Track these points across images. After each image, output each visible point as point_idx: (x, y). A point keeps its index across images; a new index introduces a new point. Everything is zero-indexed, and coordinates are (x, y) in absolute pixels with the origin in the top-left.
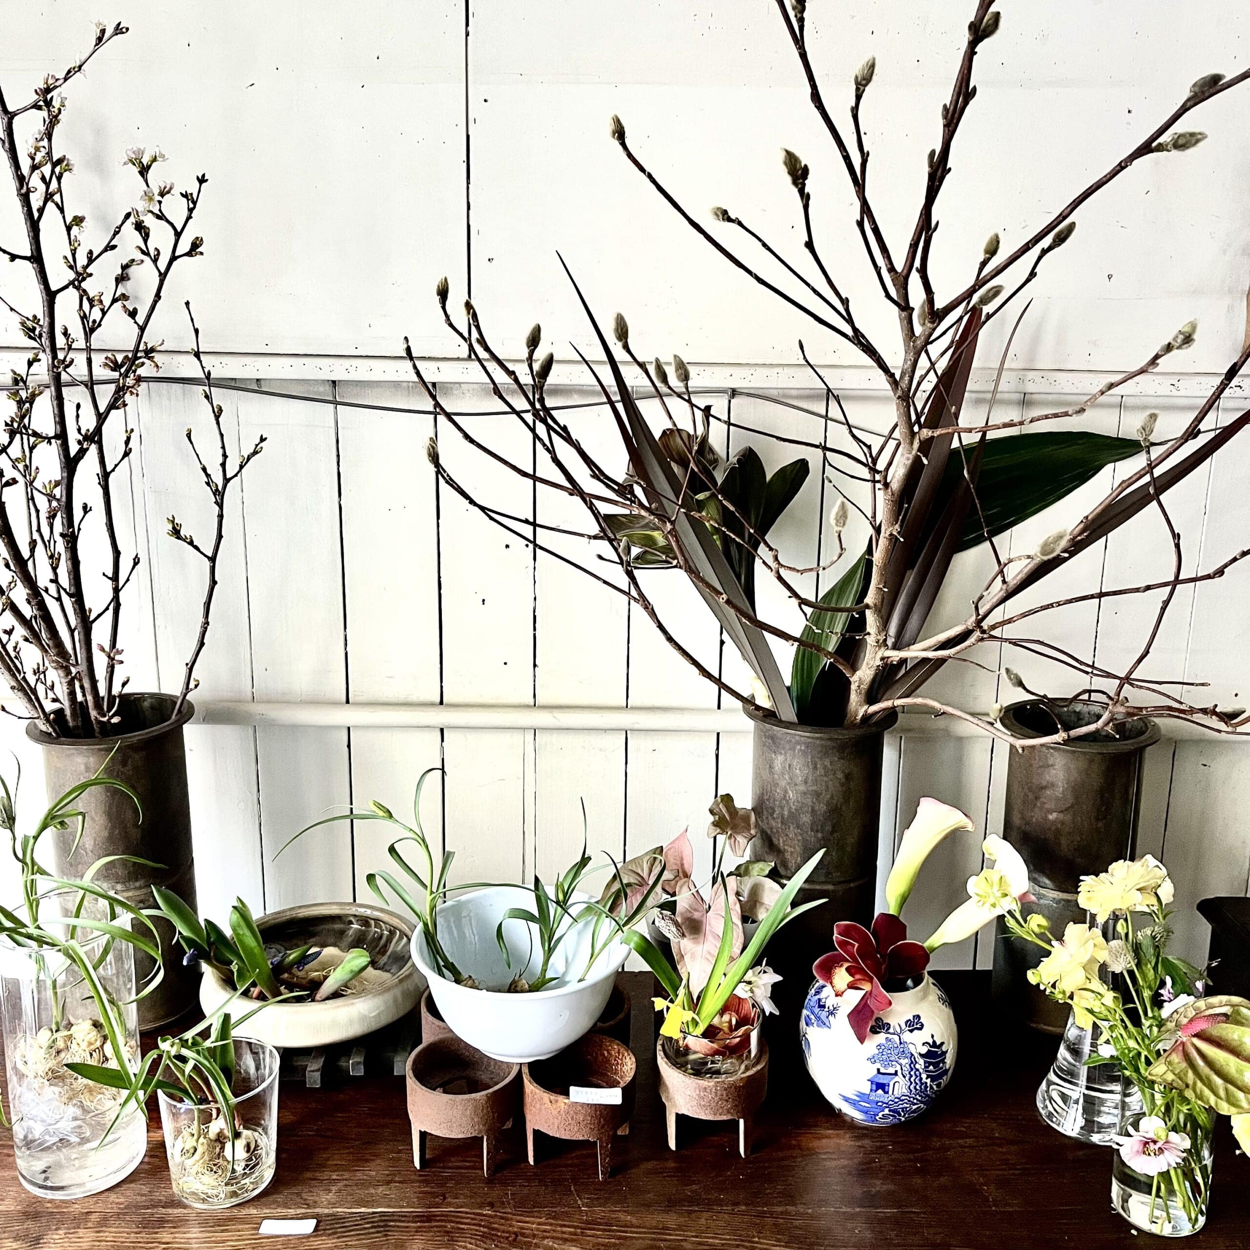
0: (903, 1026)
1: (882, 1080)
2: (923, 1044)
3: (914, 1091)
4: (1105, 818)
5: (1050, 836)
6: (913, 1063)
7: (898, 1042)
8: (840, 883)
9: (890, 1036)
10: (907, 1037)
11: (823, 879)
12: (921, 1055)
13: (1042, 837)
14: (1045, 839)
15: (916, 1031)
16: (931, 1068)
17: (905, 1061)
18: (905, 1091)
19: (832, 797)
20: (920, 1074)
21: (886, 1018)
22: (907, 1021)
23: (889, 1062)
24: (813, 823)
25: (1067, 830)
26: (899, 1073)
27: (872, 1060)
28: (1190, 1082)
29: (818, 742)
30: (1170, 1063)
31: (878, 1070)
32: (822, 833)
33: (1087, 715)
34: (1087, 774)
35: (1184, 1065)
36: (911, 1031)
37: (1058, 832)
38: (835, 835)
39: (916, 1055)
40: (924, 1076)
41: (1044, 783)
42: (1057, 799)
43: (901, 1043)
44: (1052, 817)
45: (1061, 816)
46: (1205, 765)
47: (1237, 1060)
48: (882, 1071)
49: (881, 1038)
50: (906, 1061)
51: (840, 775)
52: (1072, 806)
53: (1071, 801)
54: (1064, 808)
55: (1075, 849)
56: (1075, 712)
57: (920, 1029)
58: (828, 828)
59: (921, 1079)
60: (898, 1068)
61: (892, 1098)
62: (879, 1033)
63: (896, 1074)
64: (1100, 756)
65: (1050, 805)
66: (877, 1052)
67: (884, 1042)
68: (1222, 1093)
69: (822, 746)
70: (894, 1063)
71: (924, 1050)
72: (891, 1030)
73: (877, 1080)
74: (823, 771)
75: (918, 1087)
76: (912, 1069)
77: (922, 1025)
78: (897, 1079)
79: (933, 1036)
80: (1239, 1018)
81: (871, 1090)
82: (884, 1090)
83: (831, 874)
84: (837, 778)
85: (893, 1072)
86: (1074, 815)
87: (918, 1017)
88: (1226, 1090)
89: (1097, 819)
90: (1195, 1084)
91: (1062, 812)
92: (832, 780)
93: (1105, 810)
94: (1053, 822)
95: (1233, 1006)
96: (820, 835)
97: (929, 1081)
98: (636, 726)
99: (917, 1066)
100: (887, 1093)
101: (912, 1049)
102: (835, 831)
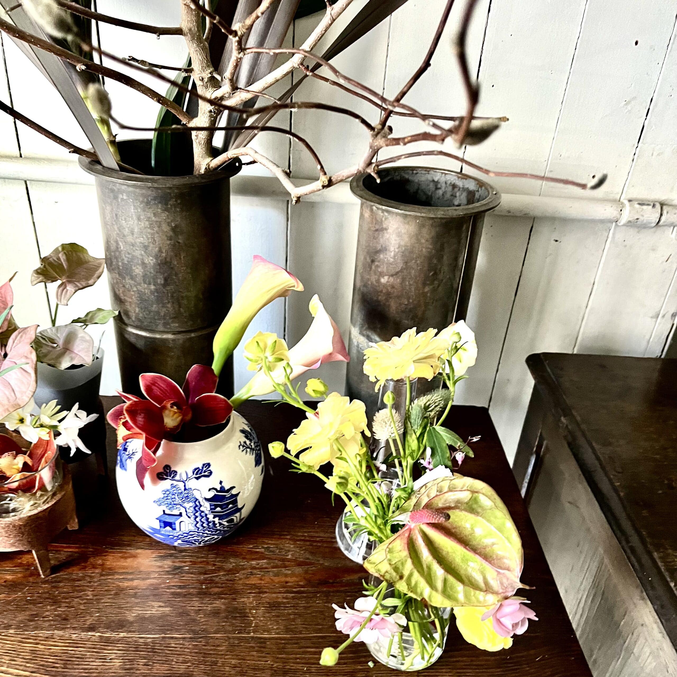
0: (190, 474)
1: (169, 519)
2: (210, 490)
3: (201, 528)
4: (432, 283)
5: (382, 298)
6: (197, 507)
7: (183, 488)
8: (180, 332)
9: (175, 483)
10: (192, 483)
11: (161, 328)
12: (207, 499)
13: (375, 298)
14: (378, 301)
15: (203, 478)
16: (218, 509)
17: (189, 505)
18: (193, 528)
19: (160, 251)
20: (206, 515)
21: (176, 465)
22: (195, 469)
23: (172, 505)
24: (145, 276)
25: (395, 294)
26: (184, 514)
27: (159, 502)
28: (406, 573)
29: (138, 190)
30: (391, 551)
31: (164, 511)
32: (154, 285)
33: (444, 185)
34: (418, 240)
35: (405, 553)
36: (197, 478)
37: (388, 294)
38: (168, 288)
39: (201, 500)
40: (211, 517)
41: (379, 247)
42: (390, 264)
43: (185, 489)
44: (384, 280)
45: (392, 279)
46: (556, 241)
47: (465, 550)
48: (167, 512)
49: (166, 484)
50: (191, 504)
51: (165, 228)
52: (401, 271)
53: (400, 265)
54: (393, 272)
55: (403, 312)
56: (433, 181)
57: (208, 476)
58: (160, 281)
59: (207, 519)
60: (183, 510)
61: (180, 533)
62: (166, 479)
63: (180, 515)
64: (431, 222)
65: (383, 268)
66: (162, 496)
67: (169, 487)
68: (439, 585)
69: (143, 195)
70: (178, 506)
71: (211, 494)
72: (177, 478)
73: (163, 519)
74: (147, 223)
75: (204, 525)
76: (197, 512)
77: (211, 473)
78: (181, 519)
79: (221, 483)
80: (475, 506)
81: (161, 527)
82: (171, 527)
83: (168, 324)
84: (163, 231)
85: (178, 513)
86: (403, 280)
87: (209, 465)
88: (445, 581)
89: (424, 284)
90: (411, 575)
91: (392, 276)
92: (158, 233)
93: (433, 275)
94: (384, 285)
95: (473, 492)
96: (152, 287)
97: (217, 520)
98: (34, 177)
99: (202, 509)
100: (174, 529)
101: (197, 494)
102: (168, 285)
